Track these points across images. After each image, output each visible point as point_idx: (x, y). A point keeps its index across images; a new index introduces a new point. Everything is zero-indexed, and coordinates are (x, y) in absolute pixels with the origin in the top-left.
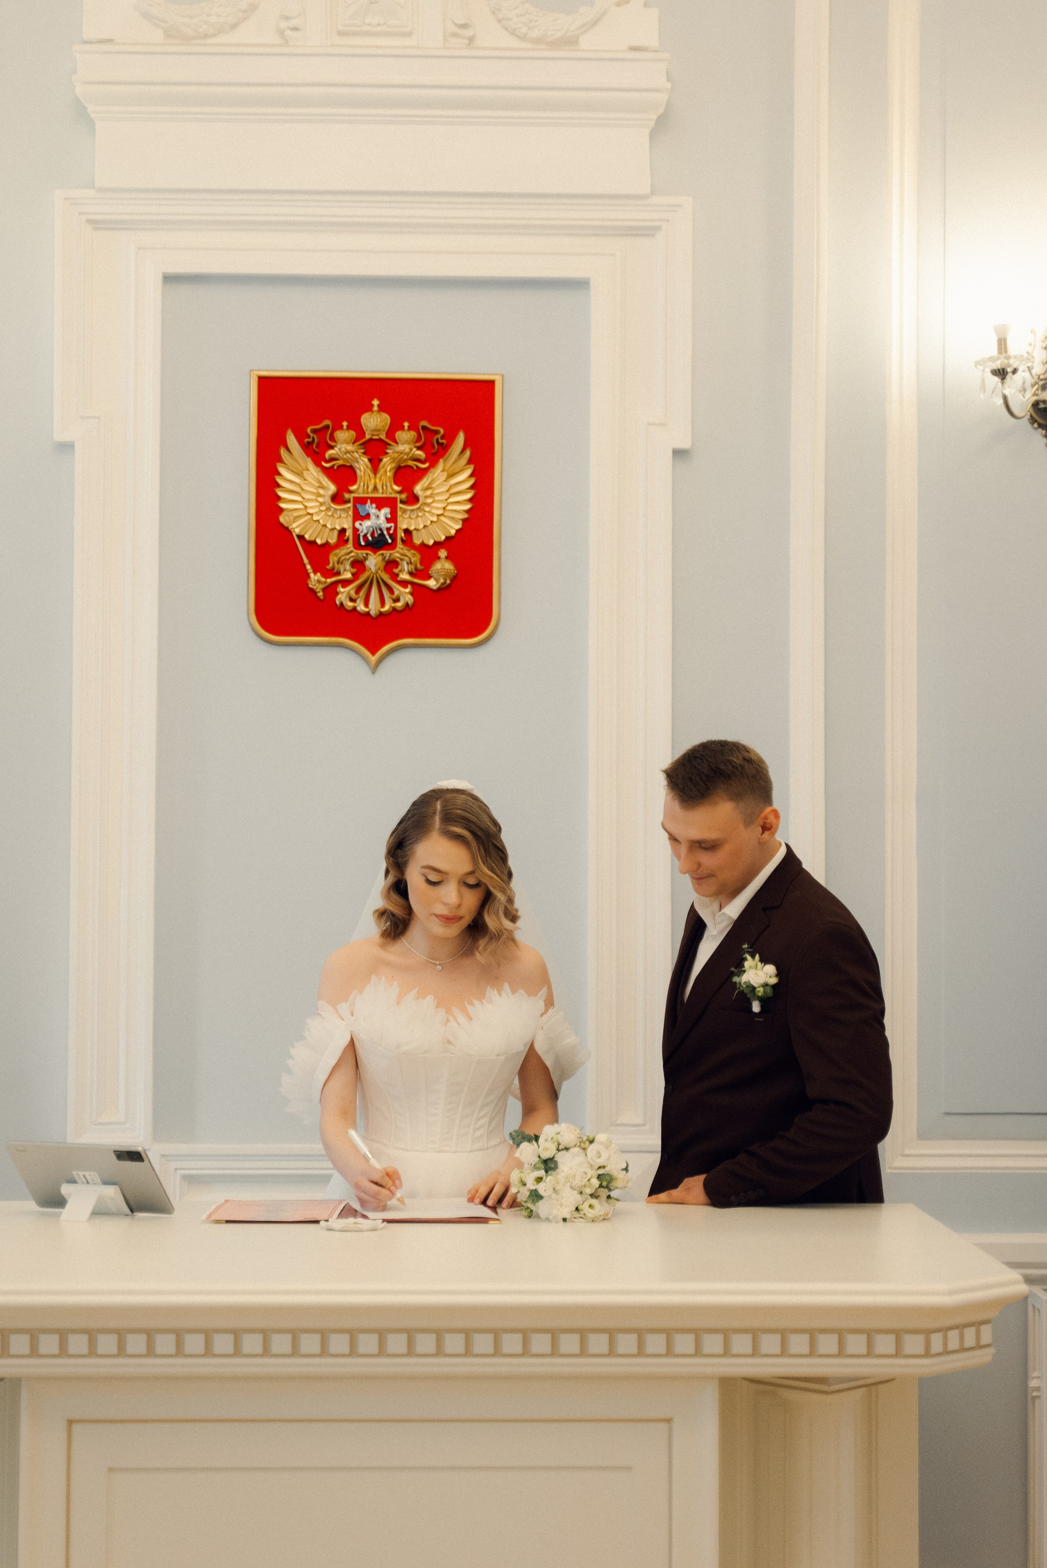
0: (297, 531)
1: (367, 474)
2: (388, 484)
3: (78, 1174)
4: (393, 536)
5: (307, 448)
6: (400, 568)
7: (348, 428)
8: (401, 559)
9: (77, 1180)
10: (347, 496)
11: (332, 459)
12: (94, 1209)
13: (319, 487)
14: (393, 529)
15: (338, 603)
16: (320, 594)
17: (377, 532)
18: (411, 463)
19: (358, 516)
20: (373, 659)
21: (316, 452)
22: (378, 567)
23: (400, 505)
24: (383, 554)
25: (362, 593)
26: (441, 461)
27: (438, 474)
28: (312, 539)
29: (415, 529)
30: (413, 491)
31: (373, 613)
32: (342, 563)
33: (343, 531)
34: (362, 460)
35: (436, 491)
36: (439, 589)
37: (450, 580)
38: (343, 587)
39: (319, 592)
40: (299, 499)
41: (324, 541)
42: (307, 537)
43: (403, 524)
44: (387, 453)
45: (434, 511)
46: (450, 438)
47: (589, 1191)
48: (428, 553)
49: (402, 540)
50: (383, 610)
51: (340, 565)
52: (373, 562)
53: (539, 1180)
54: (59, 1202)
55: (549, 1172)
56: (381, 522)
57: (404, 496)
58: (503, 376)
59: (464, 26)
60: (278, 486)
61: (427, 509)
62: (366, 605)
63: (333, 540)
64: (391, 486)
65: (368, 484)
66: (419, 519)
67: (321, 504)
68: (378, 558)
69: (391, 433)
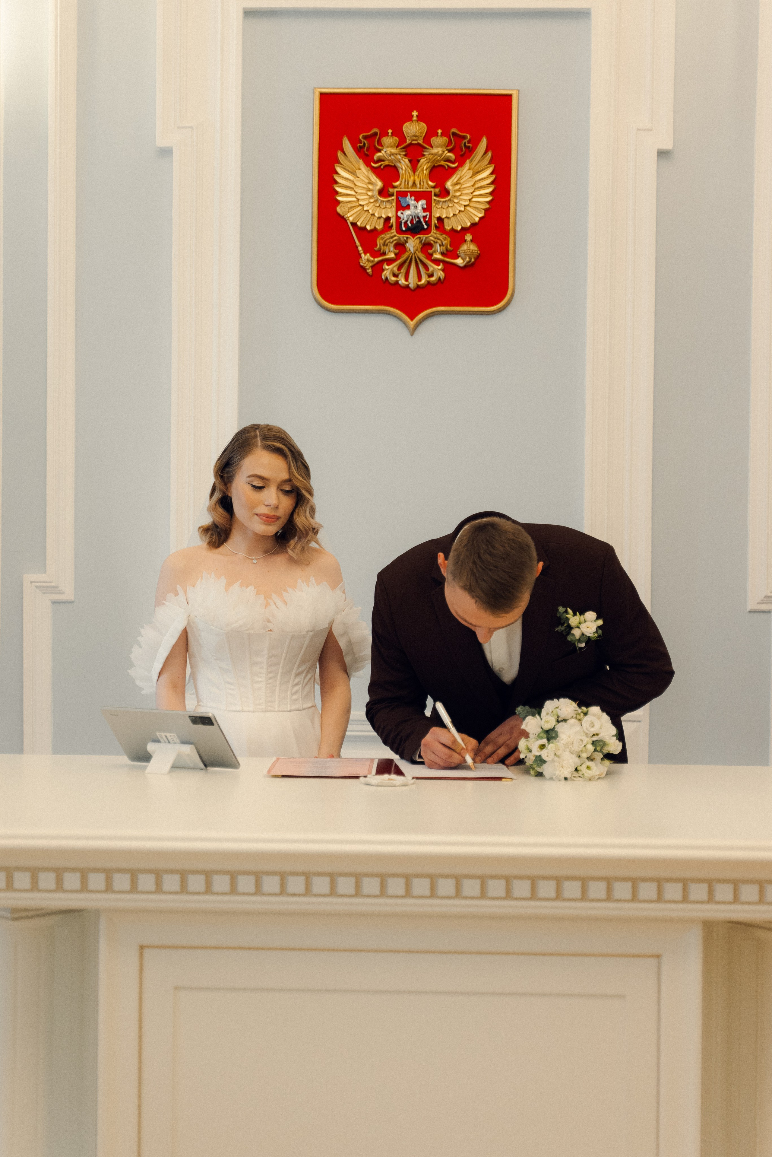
0: (350, 217)
1: (407, 172)
2: (425, 181)
3: (160, 735)
4: (428, 223)
5: (359, 151)
6: (433, 249)
7: (393, 134)
8: (435, 242)
9: (161, 740)
10: (391, 190)
11: (380, 160)
12: (175, 761)
13: (369, 183)
14: (428, 217)
15: (383, 278)
16: (370, 271)
17: (415, 219)
18: (443, 163)
19: (400, 207)
20: (412, 323)
21: (367, 155)
22: (416, 248)
23: (434, 198)
24: (420, 238)
25: (404, 270)
26: (468, 161)
27: (465, 172)
28: (363, 225)
29: (446, 217)
30: (445, 186)
31: (412, 286)
32: (387, 245)
33: (388, 219)
34: (403, 161)
35: (463, 186)
36: (465, 266)
37: (474, 259)
38: (388, 265)
39: (369, 269)
40: (353, 193)
41: (373, 227)
42: (359, 224)
43: (437, 213)
44: (424, 155)
45: (461, 202)
46: (476, 142)
47: (585, 755)
48: (457, 237)
49: (436, 226)
50: (419, 283)
51: (385, 247)
52: (412, 244)
53: (543, 747)
54: (146, 758)
55: (551, 740)
56: (419, 211)
57: (437, 190)
58: (519, 91)
60: (336, 182)
61: (456, 201)
62: (407, 279)
63: (380, 226)
64: (427, 182)
65: (408, 181)
66: (450, 209)
68: (416, 240)
69: (427, 139)
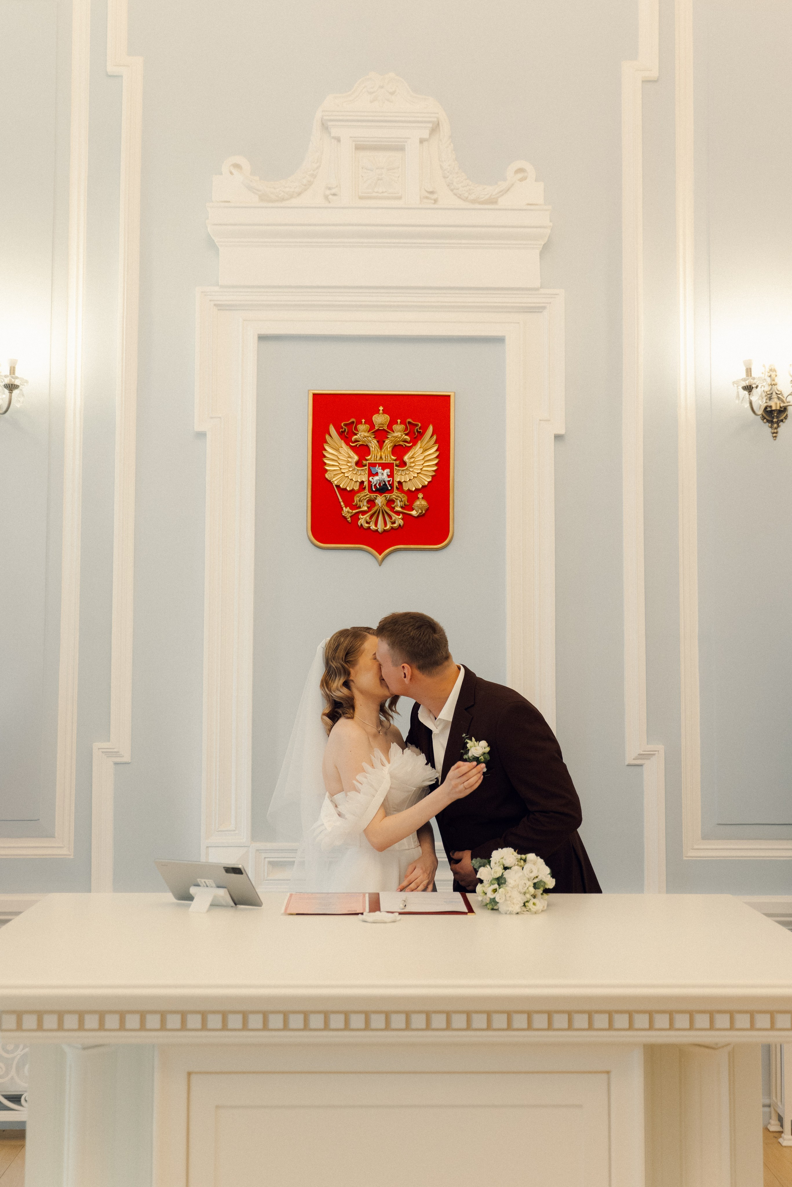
0: (335, 481)
1: (376, 449)
2: (389, 456)
3: (200, 881)
4: (392, 485)
5: (341, 435)
6: (395, 504)
7: (365, 423)
8: (396, 499)
9: (201, 884)
11: (356, 441)
12: (213, 901)
13: (348, 457)
14: (391, 481)
15: (359, 524)
16: (349, 519)
17: (382, 483)
18: (402, 443)
20: (380, 557)
21: (347, 437)
22: (382, 503)
23: (395, 467)
24: (385, 496)
25: (374, 519)
26: (419, 442)
27: (417, 449)
28: (344, 487)
29: (404, 481)
30: (403, 459)
31: (380, 530)
32: (362, 501)
33: (362, 483)
34: (373, 442)
36: (418, 516)
37: (425, 511)
38: (363, 515)
39: (348, 518)
40: (337, 464)
41: (351, 489)
42: (341, 486)
43: (397, 478)
44: (388, 438)
45: (415, 471)
46: (425, 429)
47: (529, 894)
48: (412, 495)
49: (397, 487)
50: (385, 528)
51: (360, 502)
52: (380, 500)
53: (495, 891)
54: (191, 898)
55: (501, 885)
56: (385, 477)
57: (398, 462)
58: (455, 393)
59: (432, 193)
60: (325, 456)
61: (411, 470)
62: (376, 526)
63: (356, 488)
64: (390, 456)
65: (377, 456)
66: (407, 475)
67: (350, 467)
68: (383, 498)
69: (390, 426)
